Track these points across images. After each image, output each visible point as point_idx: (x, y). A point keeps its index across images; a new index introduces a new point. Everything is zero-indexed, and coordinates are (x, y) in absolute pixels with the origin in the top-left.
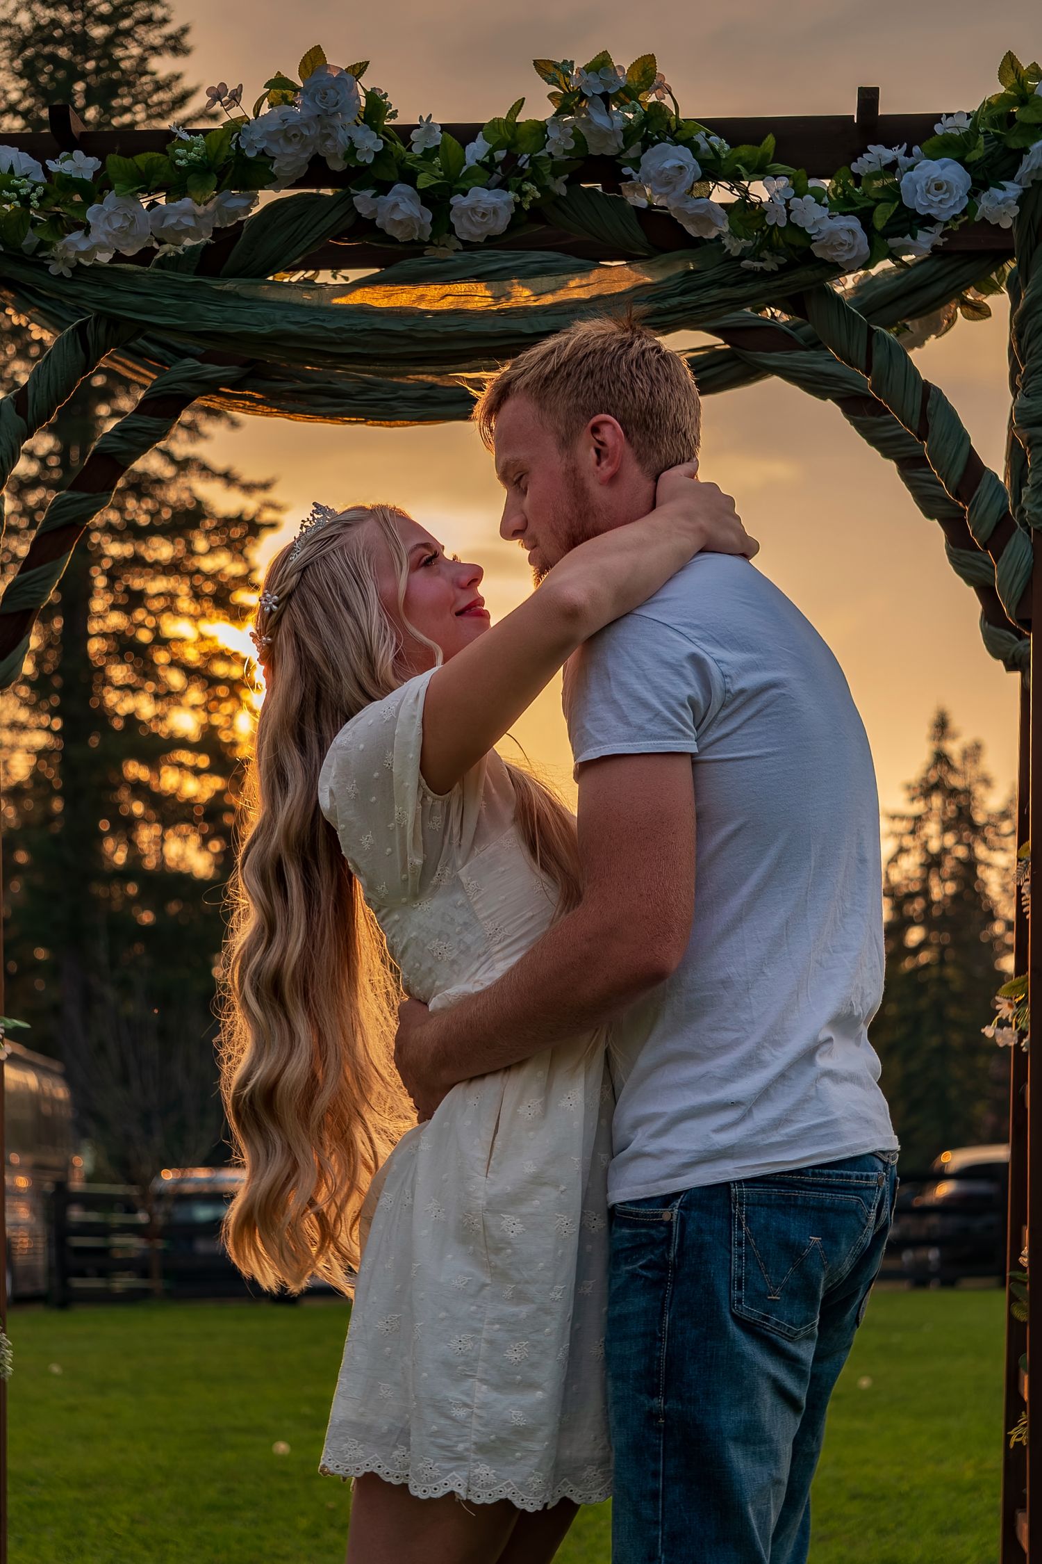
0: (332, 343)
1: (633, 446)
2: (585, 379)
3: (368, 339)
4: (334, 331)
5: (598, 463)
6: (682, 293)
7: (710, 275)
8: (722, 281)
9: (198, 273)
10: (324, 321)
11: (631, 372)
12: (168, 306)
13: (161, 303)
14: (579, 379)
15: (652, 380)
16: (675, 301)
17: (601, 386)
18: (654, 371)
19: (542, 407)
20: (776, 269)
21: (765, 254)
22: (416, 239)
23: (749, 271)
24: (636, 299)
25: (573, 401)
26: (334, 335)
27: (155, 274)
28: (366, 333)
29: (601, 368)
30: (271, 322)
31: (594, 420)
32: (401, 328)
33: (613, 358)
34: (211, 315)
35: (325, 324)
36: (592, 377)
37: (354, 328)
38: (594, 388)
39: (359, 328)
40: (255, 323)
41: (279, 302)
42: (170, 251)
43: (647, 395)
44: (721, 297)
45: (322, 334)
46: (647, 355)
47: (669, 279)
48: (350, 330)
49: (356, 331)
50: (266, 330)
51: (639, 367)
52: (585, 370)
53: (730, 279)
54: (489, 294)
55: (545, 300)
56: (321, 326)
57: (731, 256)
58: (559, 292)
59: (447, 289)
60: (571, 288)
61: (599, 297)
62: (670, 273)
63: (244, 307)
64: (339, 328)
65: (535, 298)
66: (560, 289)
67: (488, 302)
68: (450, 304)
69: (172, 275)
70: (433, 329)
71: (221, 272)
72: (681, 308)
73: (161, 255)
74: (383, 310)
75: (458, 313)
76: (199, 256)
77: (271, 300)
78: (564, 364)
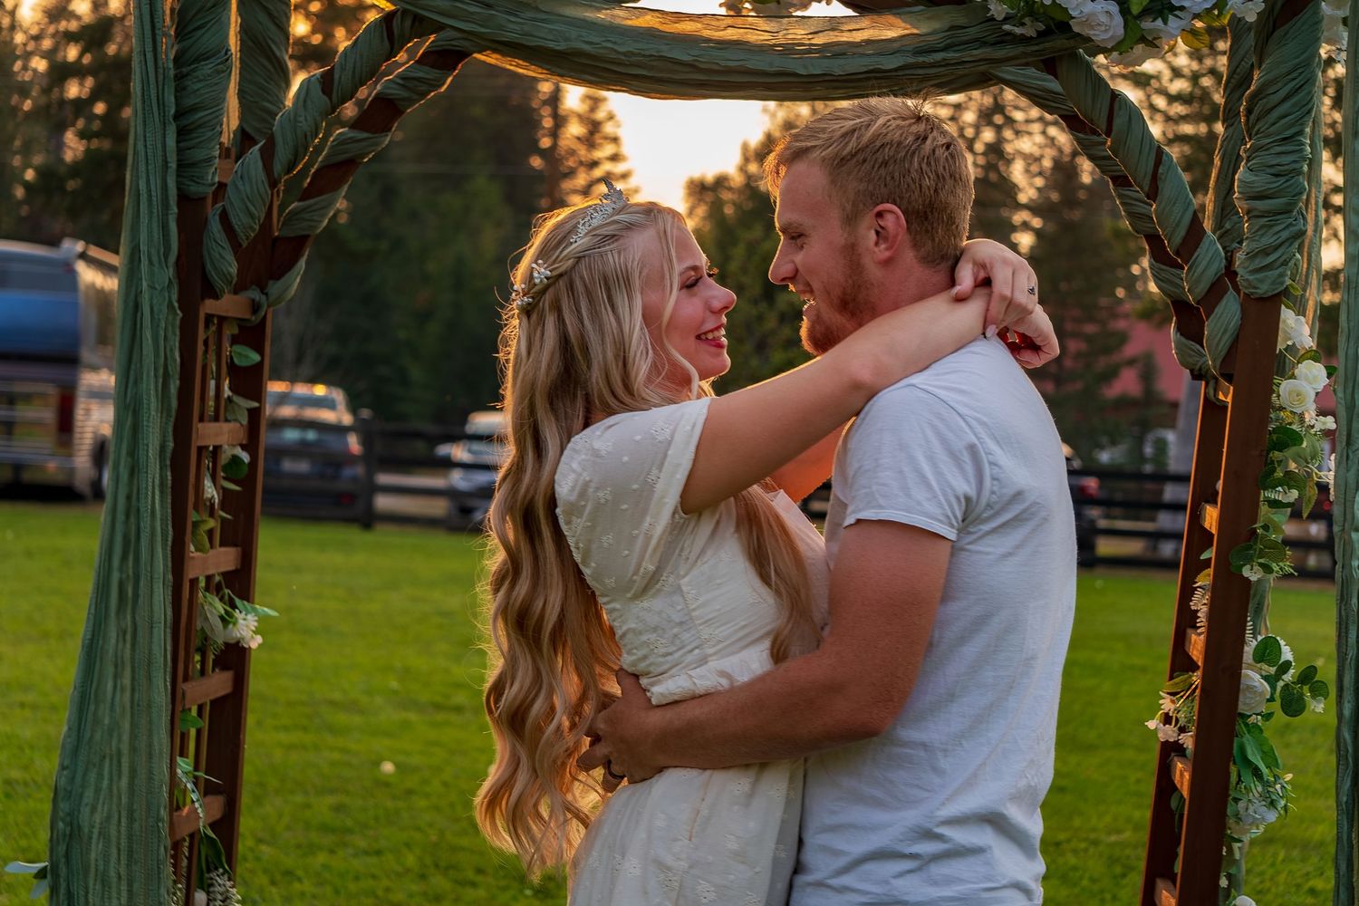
0: (617, 63)
1: (910, 234)
2: (880, 167)
3: (655, 63)
4: (624, 54)
5: (877, 244)
6: (945, 49)
7: (973, 32)
8: (982, 40)
10: (615, 43)
11: (921, 169)
12: (476, 14)
13: (466, 10)
14: (873, 167)
15: (938, 176)
16: (939, 56)
17: (893, 178)
18: (941, 168)
19: (833, 182)
20: (1034, 35)
21: (1027, 20)
23: (1009, 33)
24: (903, 48)
25: (862, 187)
26: (623, 58)
28: (653, 58)
29: (895, 161)
30: (567, 39)
31: (880, 208)
32: (686, 58)
33: (907, 152)
34: (511, 26)
35: (616, 47)
36: (885, 167)
37: (643, 53)
38: (885, 178)
39: (647, 53)
40: (551, 38)
41: (573, 18)
43: (932, 192)
44: (979, 57)
45: (613, 56)
46: (937, 152)
47: (933, 33)
48: (639, 54)
49: (644, 56)
50: (561, 46)
51: (929, 164)
52: (880, 161)
53: (991, 39)
54: (768, 29)
55: (819, 40)
56: (612, 49)
57: (994, 19)
58: (831, 33)
59: (730, 21)
60: (842, 31)
61: (868, 42)
62: (936, 25)
63: (543, 21)
64: (628, 52)
65: (810, 36)
66: (833, 29)
67: (767, 36)
68: (731, 34)
70: (716, 61)
72: (942, 63)
74: (670, 34)
75: (739, 44)
77: (568, 15)
78: (862, 150)
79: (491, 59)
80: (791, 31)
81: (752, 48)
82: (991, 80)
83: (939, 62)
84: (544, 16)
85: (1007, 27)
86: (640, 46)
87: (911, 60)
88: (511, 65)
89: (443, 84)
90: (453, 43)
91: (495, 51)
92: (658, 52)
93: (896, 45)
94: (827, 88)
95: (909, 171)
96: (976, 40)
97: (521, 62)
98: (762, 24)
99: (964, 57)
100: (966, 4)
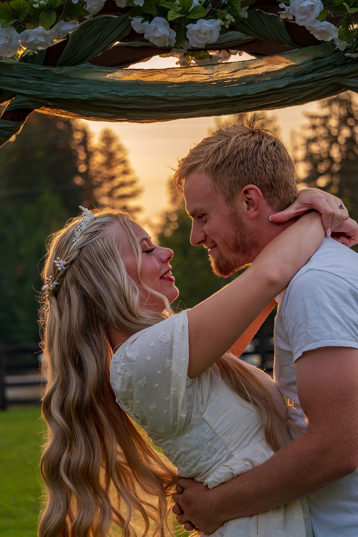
0: (121, 103)
2: (240, 165)
3: (142, 101)
4: (123, 97)
5: (248, 210)
6: (313, 72)
7: (328, 60)
8: (333, 64)
10: (117, 91)
11: (263, 160)
12: (32, 84)
13: (27, 83)
16: (309, 77)
17: (248, 169)
22: (167, 46)
23: (349, 58)
24: (288, 74)
26: (123, 99)
27: (22, 65)
28: (141, 97)
29: (247, 159)
30: (89, 93)
32: (160, 95)
34: (55, 89)
35: (118, 94)
36: (243, 164)
39: (137, 95)
40: (79, 93)
41: (92, 80)
42: (30, 53)
44: (333, 74)
45: (117, 99)
47: (304, 63)
48: (132, 96)
49: (135, 97)
50: (86, 97)
53: (339, 62)
54: (206, 72)
55: (238, 75)
56: (116, 94)
57: (339, 51)
58: (244, 71)
59: (183, 71)
60: (250, 69)
61: (267, 73)
62: (305, 58)
63: (73, 84)
64: (126, 95)
65: (232, 74)
66: (245, 68)
67: (206, 77)
68: (185, 78)
69: (32, 66)
70: (178, 95)
71: (58, 62)
72: (313, 80)
73: (25, 54)
74: (149, 83)
75: (190, 84)
76: (46, 53)
77: (87, 79)
79: (45, 111)
80: (220, 73)
81: (198, 85)
82: (342, 88)
83: (310, 80)
84: (74, 81)
85: (347, 54)
86: (133, 91)
87: (293, 81)
88: (57, 113)
89: (19, 129)
90: (22, 104)
91: (47, 106)
92: (143, 93)
93: (283, 73)
94: (246, 103)
96: (330, 64)
97: (63, 111)
98: (202, 70)
99: (324, 75)
100: (322, 44)
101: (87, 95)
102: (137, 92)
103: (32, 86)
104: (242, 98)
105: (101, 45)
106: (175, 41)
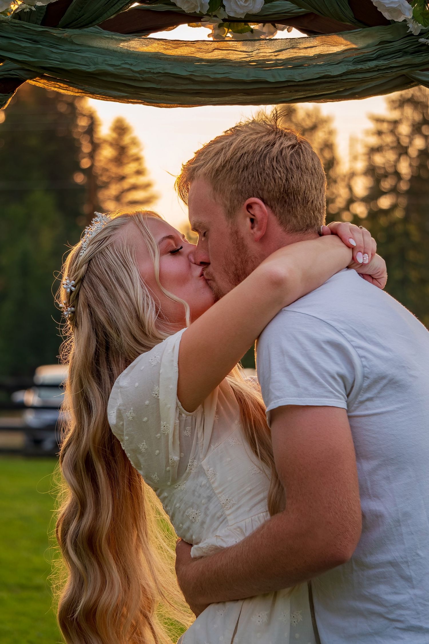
0: (135, 80)
3: (162, 79)
4: (138, 72)
5: (252, 228)
7: (397, 45)
8: (404, 50)
9: (44, 23)
10: (131, 65)
11: (273, 166)
12: (24, 47)
13: (18, 45)
16: (372, 64)
22: (198, 12)
23: (424, 45)
24: (346, 59)
26: (138, 75)
27: (15, 23)
28: (160, 75)
30: (95, 64)
31: (249, 202)
32: (184, 73)
34: (53, 56)
35: (132, 68)
37: (152, 71)
39: (155, 71)
40: (84, 63)
41: (100, 48)
42: (26, 8)
44: (403, 63)
45: (130, 74)
46: (284, 152)
47: (368, 47)
48: (150, 72)
49: (154, 73)
50: (92, 69)
53: (410, 49)
54: (244, 49)
55: (283, 56)
56: (129, 69)
57: (412, 35)
58: (292, 50)
59: (216, 45)
60: (300, 49)
61: (320, 56)
62: (369, 41)
63: (77, 51)
64: (141, 70)
65: (276, 54)
66: (293, 48)
67: (244, 55)
68: (217, 55)
69: (27, 25)
70: (207, 75)
71: (60, 23)
72: (376, 69)
73: (20, 10)
74: (172, 57)
75: (223, 62)
76: (45, 10)
77: (95, 46)
78: (227, 162)
79: (40, 83)
80: (262, 51)
81: (233, 65)
82: (412, 82)
83: (373, 68)
84: (78, 48)
85: (422, 40)
86: (150, 66)
87: (352, 68)
88: (55, 87)
89: (5, 103)
90: (12, 72)
91: (43, 77)
92: (164, 69)
93: (340, 58)
94: (291, 92)
95: (264, 170)
96: (400, 51)
97: (62, 85)
98: (239, 46)
99: (391, 64)
100: (391, 24)
101: (93, 67)
102: (156, 68)
103: (26, 50)
104: (286, 85)
105: (116, 5)
106: (208, 7)
